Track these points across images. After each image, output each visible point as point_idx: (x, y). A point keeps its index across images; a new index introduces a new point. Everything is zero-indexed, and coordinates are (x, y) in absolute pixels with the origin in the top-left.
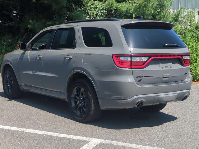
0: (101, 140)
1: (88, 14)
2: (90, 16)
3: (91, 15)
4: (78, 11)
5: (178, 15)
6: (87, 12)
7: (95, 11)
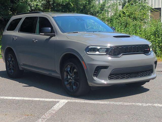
0: (67, 100)
1: (29, 5)
2: (31, 7)
3: (32, 5)
4: (21, 2)
5: (104, 5)
6: (28, 4)
7: (35, 2)
